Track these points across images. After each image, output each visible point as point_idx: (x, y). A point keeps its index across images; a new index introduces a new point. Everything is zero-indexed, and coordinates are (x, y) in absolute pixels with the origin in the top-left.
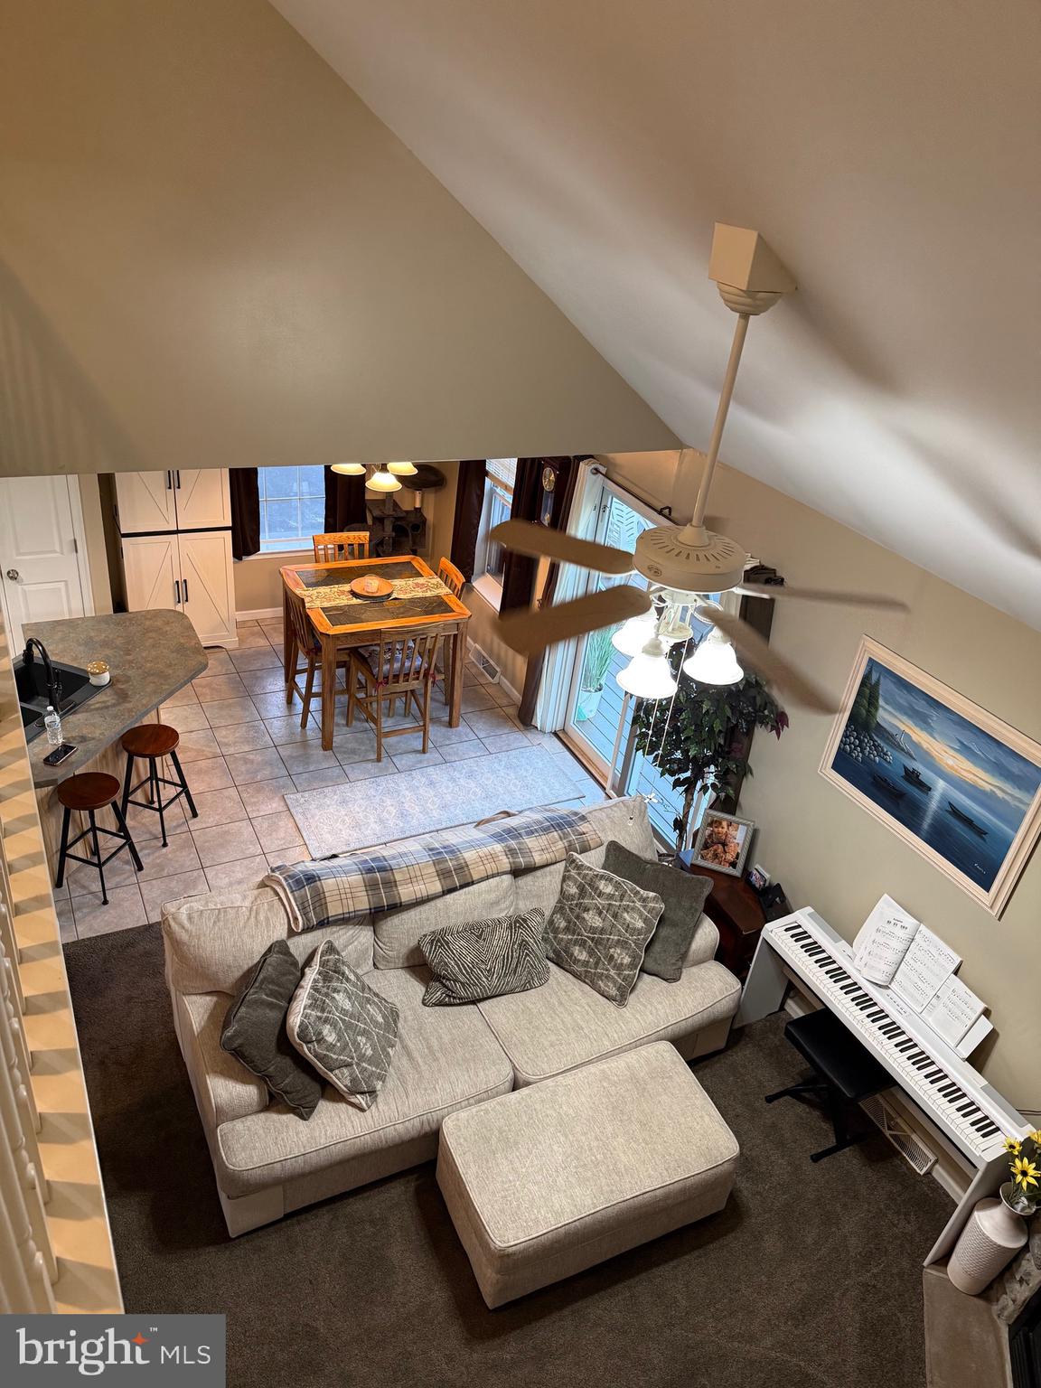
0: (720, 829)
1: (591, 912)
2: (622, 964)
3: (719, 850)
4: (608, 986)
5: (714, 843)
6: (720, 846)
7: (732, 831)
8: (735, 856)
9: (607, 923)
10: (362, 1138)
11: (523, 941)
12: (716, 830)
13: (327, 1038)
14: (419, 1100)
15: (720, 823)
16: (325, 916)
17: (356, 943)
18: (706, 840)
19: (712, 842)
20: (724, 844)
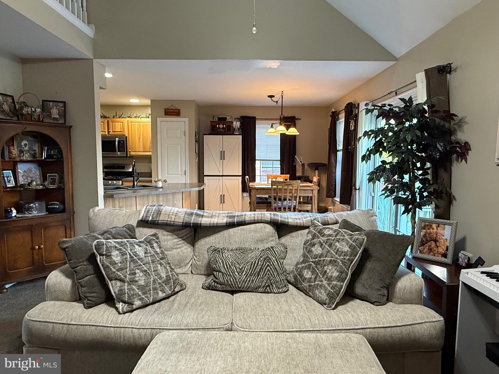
0: (431, 230)
1: (316, 246)
2: (331, 276)
3: (433, 246)
4: (321, 293)
5: (428, 241)
6: (433, 243)
7: (440, 231)
8: (445, 249)
9: (325, 250)
10: (108, 328)
11: (268, 257)
12: (428, 231)
13: (113, 257)
14: (156, 319)
15: (431, 226)
16: (157, 219)
17: (179, 250)
18: (422, 239)
19: (427, 240)
20: (436, 241)
